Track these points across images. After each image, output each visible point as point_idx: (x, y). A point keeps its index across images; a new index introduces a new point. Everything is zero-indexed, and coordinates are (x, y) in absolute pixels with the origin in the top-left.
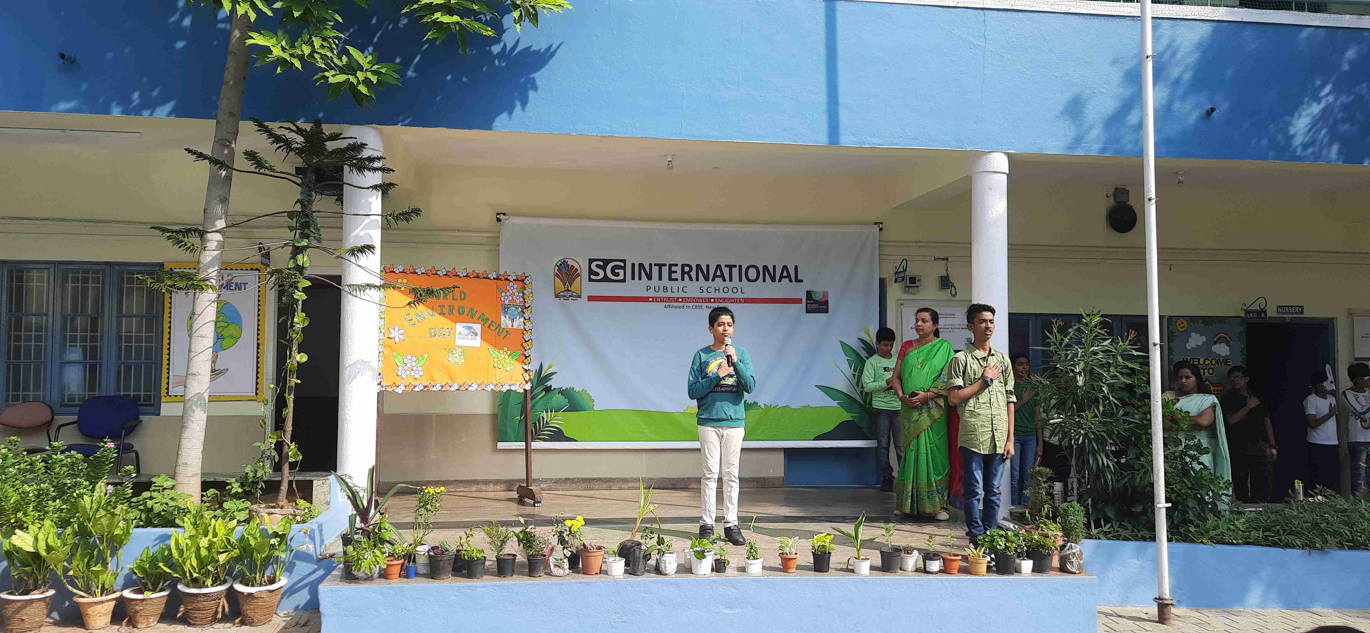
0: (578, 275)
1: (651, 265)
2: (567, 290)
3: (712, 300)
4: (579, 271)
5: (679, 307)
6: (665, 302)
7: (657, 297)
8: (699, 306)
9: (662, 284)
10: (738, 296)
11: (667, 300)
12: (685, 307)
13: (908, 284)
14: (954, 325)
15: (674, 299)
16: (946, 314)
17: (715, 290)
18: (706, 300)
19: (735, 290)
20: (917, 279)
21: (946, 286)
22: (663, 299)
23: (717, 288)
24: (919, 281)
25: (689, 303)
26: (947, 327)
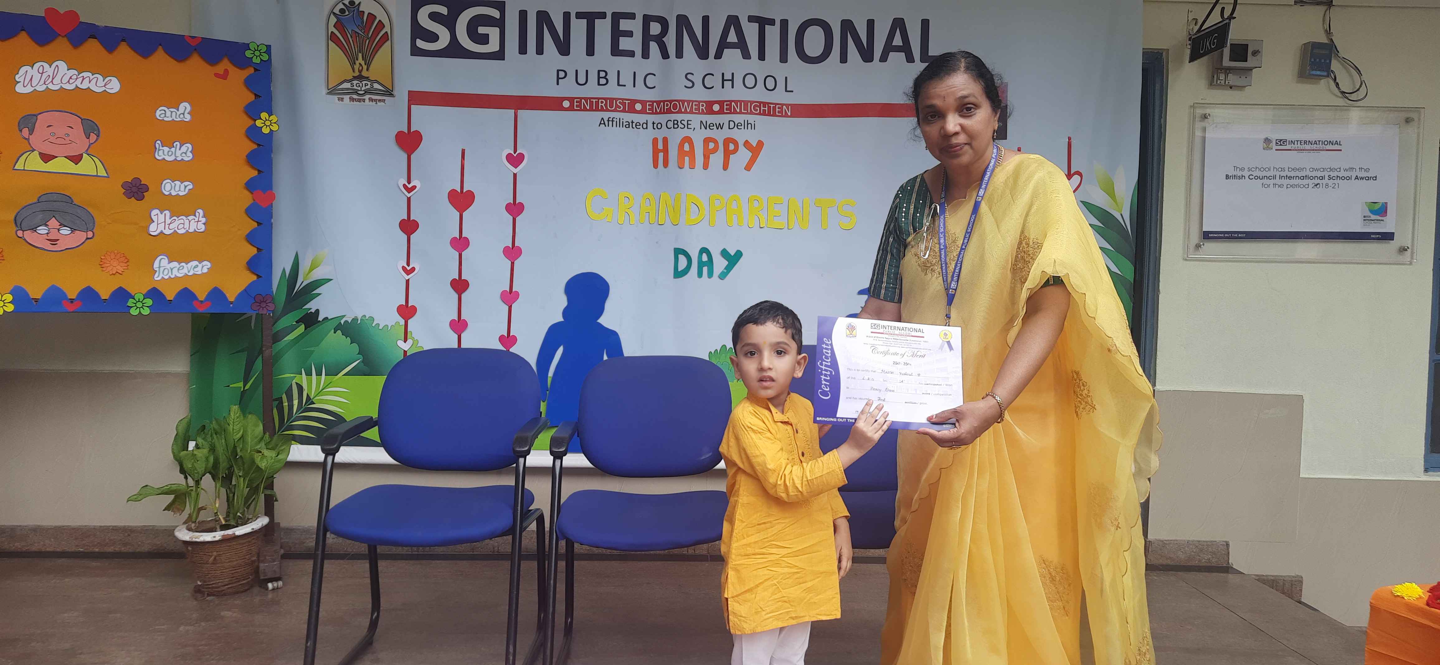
0: (386, 38)
1: (567, 16)
2: (360, 78)
3: (716, 108)
4: (387, 29)
5: (636, 125)
6: (602, 110)
7: (581, 98)
8: (682, 122)
9: (593, 64)
10: (779, 97)
11: (606, 105)
12: (650, 125)
13: (1226, 62)
14: (1338, 170)
15: (624, 104)
16: (1318, 142)
17: (723, 80)
18: (701, 108)
19: (770, 82)
20: (1250, 50)
21: (1329, 73)
22: (597, 103)
23: (728, 76)
24: (1255, 53)
25: (660, 113)
26: (1319, 174)
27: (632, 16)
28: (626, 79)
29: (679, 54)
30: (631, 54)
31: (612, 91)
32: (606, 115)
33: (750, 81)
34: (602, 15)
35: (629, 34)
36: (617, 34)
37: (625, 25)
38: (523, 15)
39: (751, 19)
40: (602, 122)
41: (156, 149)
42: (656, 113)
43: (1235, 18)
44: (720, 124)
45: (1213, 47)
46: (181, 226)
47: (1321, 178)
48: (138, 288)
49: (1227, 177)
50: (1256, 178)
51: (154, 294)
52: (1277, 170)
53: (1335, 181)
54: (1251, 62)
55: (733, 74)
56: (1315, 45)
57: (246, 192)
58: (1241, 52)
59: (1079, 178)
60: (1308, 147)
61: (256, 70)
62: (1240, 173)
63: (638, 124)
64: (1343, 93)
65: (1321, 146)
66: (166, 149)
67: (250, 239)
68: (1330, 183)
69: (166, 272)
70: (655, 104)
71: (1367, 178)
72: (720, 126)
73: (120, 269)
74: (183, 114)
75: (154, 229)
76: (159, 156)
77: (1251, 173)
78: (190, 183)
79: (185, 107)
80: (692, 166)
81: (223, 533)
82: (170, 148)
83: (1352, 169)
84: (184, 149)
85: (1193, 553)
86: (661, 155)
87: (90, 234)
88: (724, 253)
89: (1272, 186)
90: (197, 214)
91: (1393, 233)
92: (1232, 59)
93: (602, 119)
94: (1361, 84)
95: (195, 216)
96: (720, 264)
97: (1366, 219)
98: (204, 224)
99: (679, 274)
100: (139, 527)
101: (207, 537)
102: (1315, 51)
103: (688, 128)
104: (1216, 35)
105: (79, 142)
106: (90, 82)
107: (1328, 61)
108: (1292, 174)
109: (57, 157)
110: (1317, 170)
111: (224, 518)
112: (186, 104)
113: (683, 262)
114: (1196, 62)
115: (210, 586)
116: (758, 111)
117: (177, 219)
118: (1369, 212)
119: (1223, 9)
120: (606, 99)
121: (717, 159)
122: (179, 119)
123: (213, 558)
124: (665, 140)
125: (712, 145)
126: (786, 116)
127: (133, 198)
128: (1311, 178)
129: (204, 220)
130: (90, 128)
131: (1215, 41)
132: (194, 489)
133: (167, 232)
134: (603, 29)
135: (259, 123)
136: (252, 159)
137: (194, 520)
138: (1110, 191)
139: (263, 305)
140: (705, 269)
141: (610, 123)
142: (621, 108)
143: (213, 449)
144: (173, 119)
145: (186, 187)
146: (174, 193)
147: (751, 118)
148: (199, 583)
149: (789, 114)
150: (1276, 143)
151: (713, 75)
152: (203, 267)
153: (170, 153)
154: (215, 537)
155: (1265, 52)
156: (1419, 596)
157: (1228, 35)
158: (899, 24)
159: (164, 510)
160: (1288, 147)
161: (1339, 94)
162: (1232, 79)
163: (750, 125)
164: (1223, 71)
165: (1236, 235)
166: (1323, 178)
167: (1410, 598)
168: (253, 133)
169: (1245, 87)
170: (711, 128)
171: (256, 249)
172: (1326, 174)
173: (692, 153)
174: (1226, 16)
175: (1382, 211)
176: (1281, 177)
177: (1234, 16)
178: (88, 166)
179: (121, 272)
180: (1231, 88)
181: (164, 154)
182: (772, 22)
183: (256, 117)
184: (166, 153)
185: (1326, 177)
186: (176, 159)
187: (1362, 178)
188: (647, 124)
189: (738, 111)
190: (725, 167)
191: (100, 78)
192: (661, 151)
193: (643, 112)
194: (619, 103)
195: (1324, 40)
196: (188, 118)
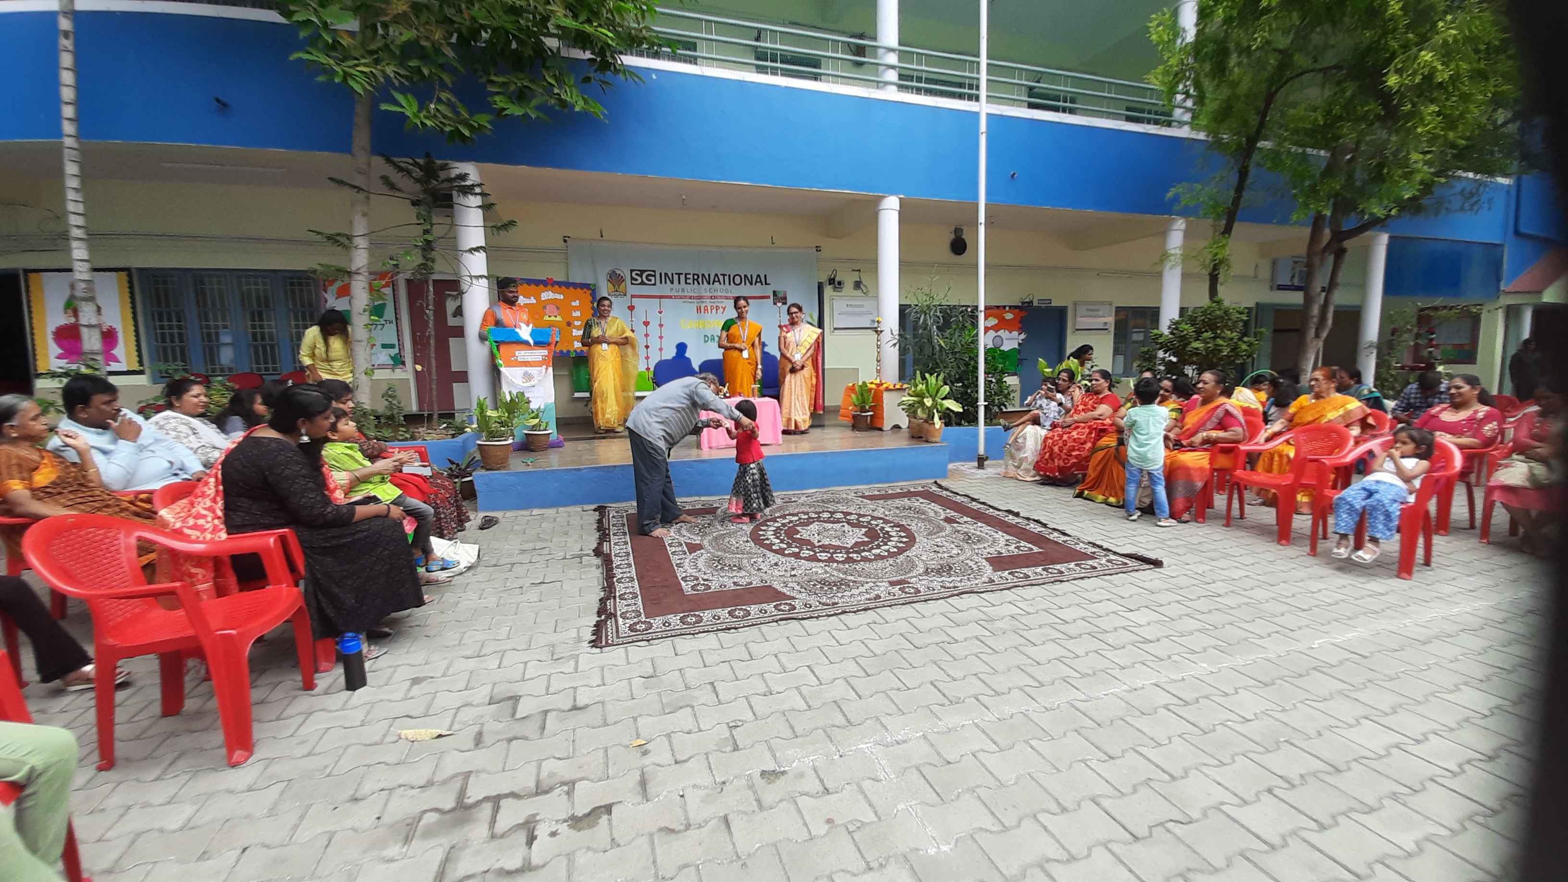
0: (624, 280)
1: (672, 274)
2: (618, 291)
3: (713, 298)
4: (624, 278)
6: (683, 299)
7: (677, 296)
8: (704, 302)
9: (680, 287)
18: (709, 298)
19: (726, 291)
21: (860, 287)
23: (716, 289)
27: (690, 273)
28: (689, 290)
29: (703, 284)
30: (690, 284)
31: (686, 294)
33: (721, 291)
34: (682, 274)
35: (689, 279)
36: (686, 279)
37: (688, 276)
38: (661, 274)
39: (721, 274)
40: (683, 302)
44: (714, 302)
45: (832, 283)
48: (572, 350)
49: (839, 314)
52: (850, 312)
54: (842, 285)
56: (857, 281)
58: (840, 283)
60: (857, 306)
61: (592, 291)
64: (864, 293)
65: (860, 306)
70: (697, 297)
71: (871, 314)
76: (573, 315)
77: (844, 313)
80: (707, 313)
82: (575, 313)
84: (578, 313)
89: (849, 316)
92: (837, 285)
94: (869, 290)
97: (871, 324)
99: (706, 342)
104: (833, 279)
105: (556, 312)
107: (860, 285)
108: (853, 313)
109: (551, 316)
112: (578, 301)
113: (706, 339)
114: (829, 285)
116: (724, 299)
119: (834, 272)
120: (684, 296)
121: (714, 311)
124: (700, 306)
125: (712, 308)
127: (568, 326)
128: (857, 314)
130: (558, 308)
134: (682, 277)
141: (686, 302)
142: (688, 298)
144: (575, 305)
150: (850, 305)
151: (711, 289)
155: (845, 283)
157: (836, 280)
158: (758, 276)
163: (722, 302)
164: (836, 288)
165: (842, 329)
169: (842, 292)
173: (707, 310)
174: (836, 274)
179: (568, 346)
180: (838, 292)
182: (726, 275)
185: (862, 314)
186: (577, 316)
188: (694, 302)
189: (718, 298)
190: (716, 313)
191: (559, 295)
192: (699, 309)
193: (694, 299)
195: (859, 279)
196: (578, 304)
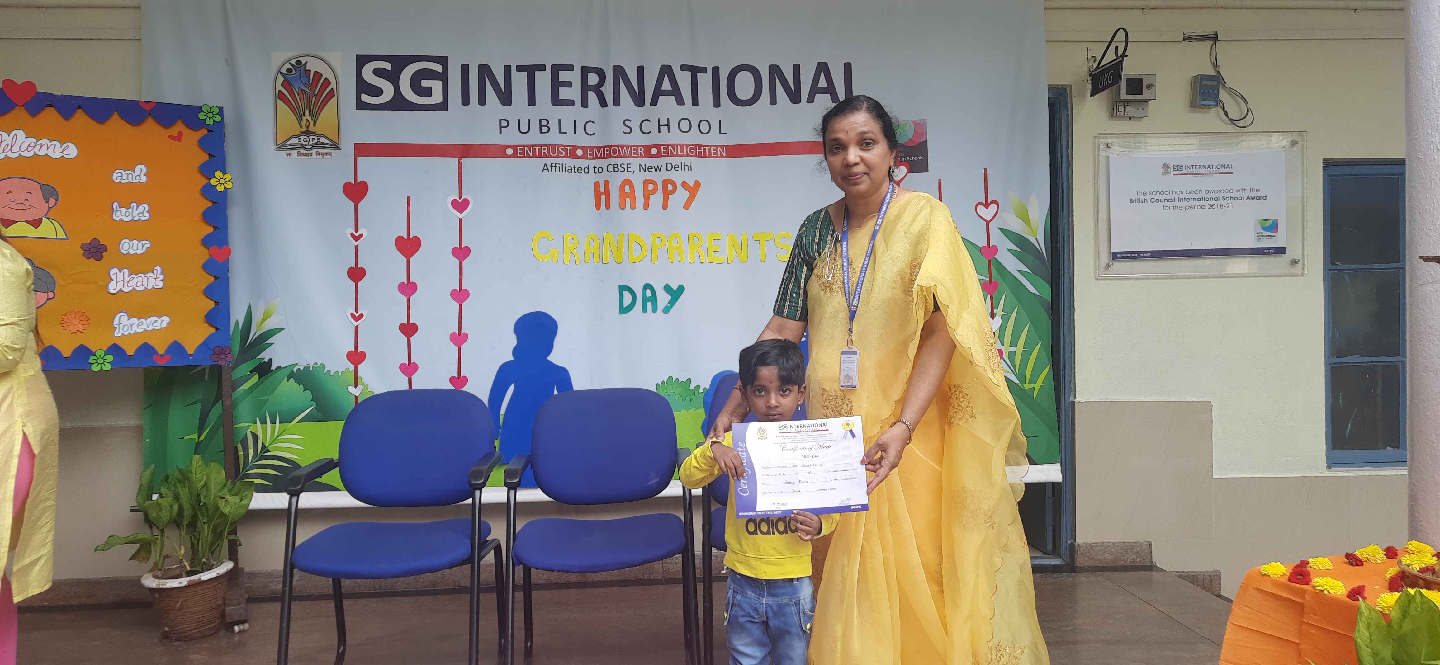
0: (332, 94)
1: (508, 69)
2: (307, 133)
3: (654, 151)
4: (333, 86)
5: (578, 170)
6: (545, 156)
7: (524, 146)
8: (622, 166)
9: (535, 114)
10: (714, 139)
11: (548, 151)
12: (591, 170)
13: (1124, 96)
14: (1231, 191)
15: (566, 150)
16: (1211, 167)
17: (660, 125)
18: (639, 152)
19: (703, 126)
20: (1145, 84)
21: (1217, 102)
22: (540, 150)
23: (664, 122)
24: (1149, 87)
25: (601, 158)
26: (1214, 195)
27: (570, 68)
28: (567, 127)
29: (617, 102)
30: (571, 103)
31: (553, 138)
32: (549, 161)
33: (685, 126)
34: (542, 68)
35: (569, 84)
36: (556, 85)
37: (563, 76)
38: (466, 70)
39: (684, 68)
40: (545, 168)
41: (114, 210)
42: (597, 158)
43: (1127, 56)
44: (658, 166)
45: (1110, 82)
46: (139, 284)
47: (1216, 199)
48: (98, 345)
49: (1131, 201)
50: (1157, 201)
51: (115, 350)
52: (1176, 193)
53: (1230, 202)
54: (1146, 94)
55: (668, 119)
56: (1203, 78)
57: (203, 249)
58: (1136, 86)
59: (996, 206)
60: (1203, 171)
61: (209, 131)
62: (1142, 197)
63: (580, 169)
64: (1232, 120)
65: (1214, 170)
66: (123, 210)
67: (208, 292)
68: (1225, 203)
69: (126, 328)
70: (595, 149)
71: (1258, 198)
72: (658, 169)
73: (81, 328)
74: (139, 176)
75: (113, 288)
76: (117, 217)
77: (1152, 196)
78: (147, 242)
79: (141, 169)
80: (633, 207)
81: (188, 579)
82: (127, 209)
83: (1243, 190)
84: (141, 209)
85: (1118, 554)
86: (603, 198)
87: (51, 295)
88: (667, 288)
89: (1172, 208)
90: (155, 271)
91: (1285, 248)
92: (1129, 93)
93: (546, 164)
94: (1248, 111)
95: (153, 273)
96: (663, 299)
97: (1259, 235)
98: (162, 280)
99: (624, 310)
100: (103, 578)
101: (174, 583)
102: (1204, 83)
103: (628, 171)
104: (1112, 71)
105: (38, 206)
106: (48, 149)
107: (1216, 92)
108: (1190, 196)
109: (17, 222)
110: (1212, 192)
111: (189, 565)
112: (142, 166)
113: (628, 298)
114: (1096, 96)
115: (177, 632)
116: (694, 154)
117: (136, 277)
118: (1260, 228)
119: (1117, 47)
120: (548, 146)
121: (656, 199)
122: (135, 181)
123: (180, 603)
124: (607, 183)
125: (651, 187)
126: (722, 156)
127: (92, 258)
128: (1207, 199)
129: (162, 277)
130: (49, 192)
131: (1112, 77)
132: (159, 537)
133: (126, 289)
134: (543, 80)
135: (213, 182)
136: (207, 217)
137: (160, 566)
138: (1024, 217)
139: (223, 356)
140: (649, 304)
141: (553, 168)
142: (563, 154)
143: (177, 497)
144: (129, 181)
145: (143, 245)
146: (132, 252)
147: (687, 160)
148: (167, 629)
149: (725, 155)
150: (1174, 168)
151: (649, 121)
152: (162, 322)
153: (127, 214)
154: (181, 583)
155: (1158, 86)
156: (1283, 573)
157: (1122, 71)
158: (823, 68)
159: (129, 560)
160: (1185, 172)
161: (1229, 122)
162: (1130, 110)
163: (686, 167)
164: (1122, 104)
165: (1142, 255)
166: (1217, 199)
167: (1276, 576)
168: (208, 191)
169: (1143, 117)
170: (650, 170)
171: (213, 303)
172: (1221, 195)
173: (632, 195)
174: (1119, 55)
175: (1273, 227)
176: (1180, 200)
177: (1126, 54)
178: (48, 229)
179: (81, 330)
180: (1130, 119)
181: (121, 214)
182: (704, 70)
183: (210, 176)
184: (123, 214)
185: (1221, 198)
186: (133, 219)
187: (1253, 198)
188: (588, 169)
189: (675, 153)
190: (665, 206)
191: (58, 144)
192: (602, 193)
193: (584, 157)
194: (561, 149)
195: (1212, 72)
196: (144, 179)
